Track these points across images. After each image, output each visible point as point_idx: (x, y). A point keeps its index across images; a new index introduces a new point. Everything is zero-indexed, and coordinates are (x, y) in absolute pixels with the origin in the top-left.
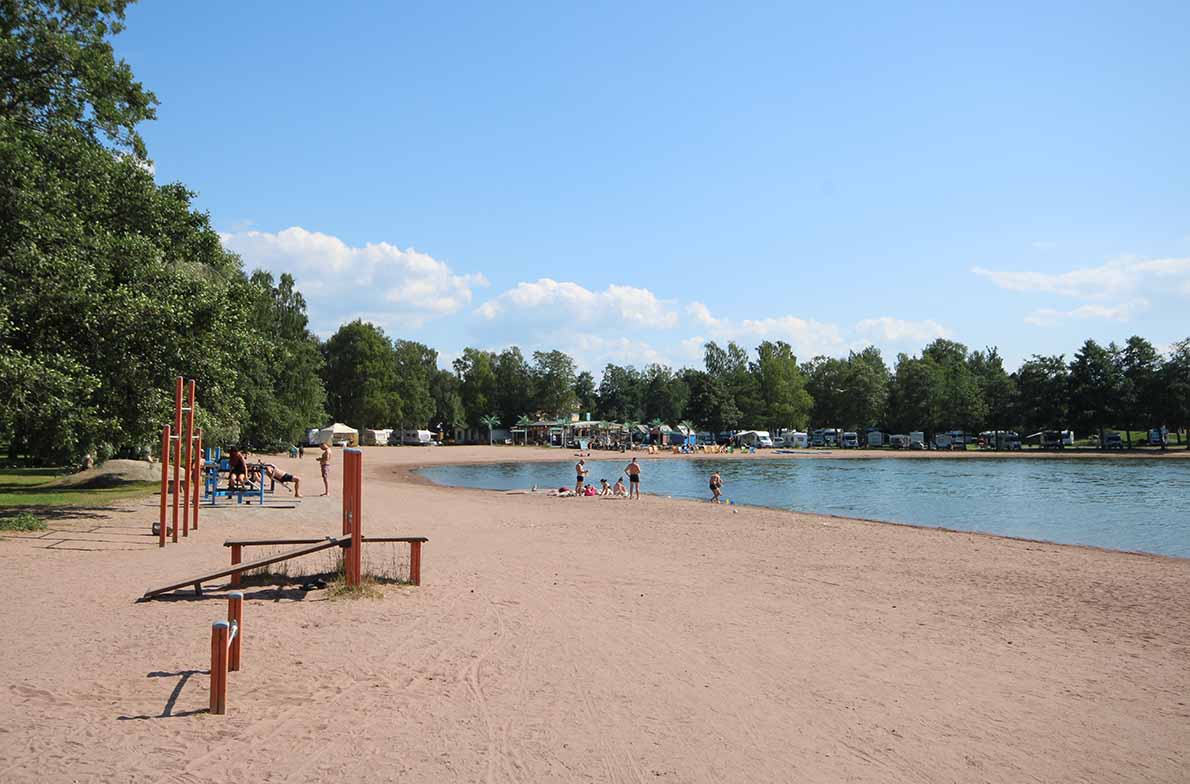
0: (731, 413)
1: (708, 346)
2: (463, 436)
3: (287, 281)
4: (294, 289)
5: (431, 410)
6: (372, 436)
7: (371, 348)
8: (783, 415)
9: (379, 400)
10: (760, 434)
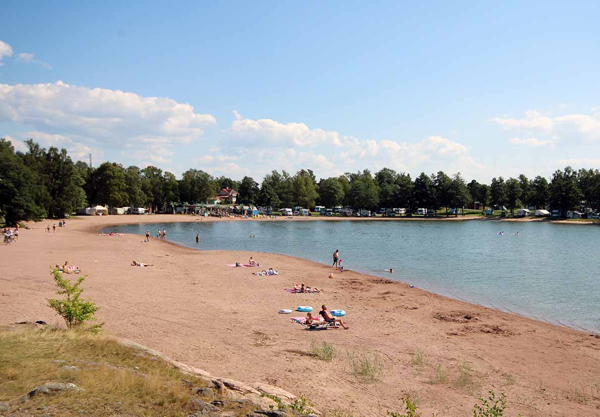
0: (276, 200)
1: (273, 172)
2: (166, 210)
3: (64, 151)
4: (67, 155)
5: (144, 199)
6: (116, 210)
7: (114, 174)
8: (304, 202)
9: (118, 196)
10: (287, 210)
